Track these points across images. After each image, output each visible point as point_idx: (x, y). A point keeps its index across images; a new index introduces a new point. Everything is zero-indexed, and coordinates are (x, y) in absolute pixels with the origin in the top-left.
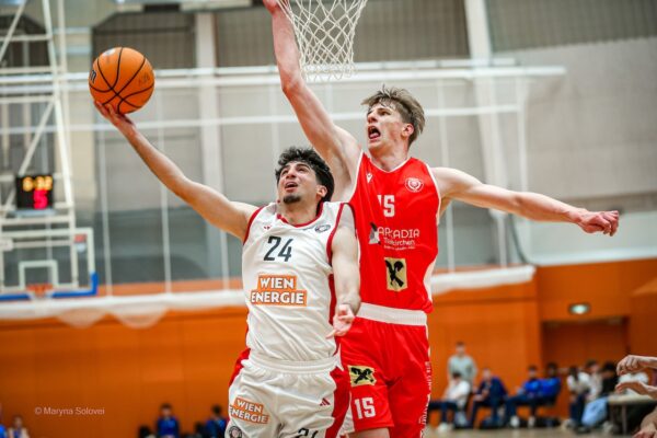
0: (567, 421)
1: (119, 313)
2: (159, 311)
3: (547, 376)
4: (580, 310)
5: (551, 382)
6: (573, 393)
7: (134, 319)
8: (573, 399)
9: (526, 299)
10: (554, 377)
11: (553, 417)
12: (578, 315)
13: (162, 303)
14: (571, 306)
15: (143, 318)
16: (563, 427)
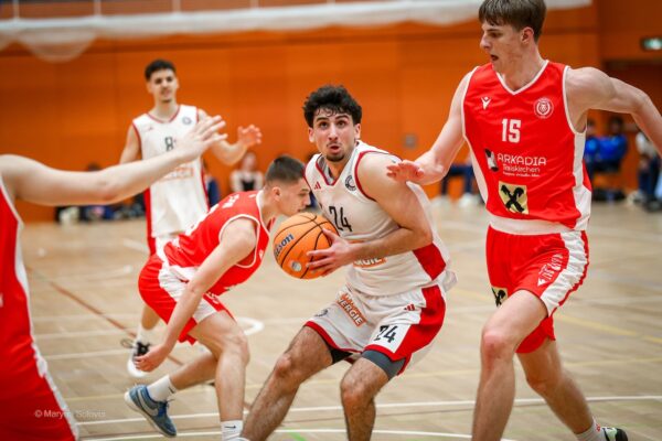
0: (634, 195)
1: (29, 41)
2: (87, 38)
3: (609, 133)
4: (655, 44)
5: (614, 141)
6: (645, 156)
7: (50, 49)
8: (644, 165)
9: (583, 30)
10: (618, 134)
11: (614, 188)
12: (653, 51)
13: (89, 29)
14: (643, 41)
15: (64, 48)
16: (629, 202)
